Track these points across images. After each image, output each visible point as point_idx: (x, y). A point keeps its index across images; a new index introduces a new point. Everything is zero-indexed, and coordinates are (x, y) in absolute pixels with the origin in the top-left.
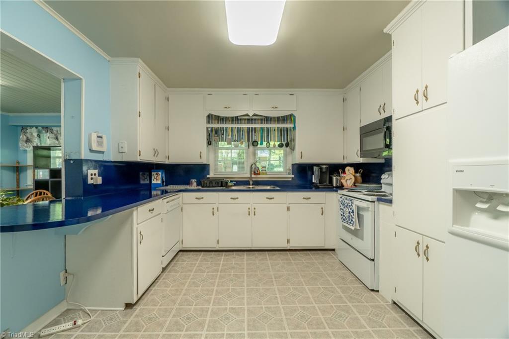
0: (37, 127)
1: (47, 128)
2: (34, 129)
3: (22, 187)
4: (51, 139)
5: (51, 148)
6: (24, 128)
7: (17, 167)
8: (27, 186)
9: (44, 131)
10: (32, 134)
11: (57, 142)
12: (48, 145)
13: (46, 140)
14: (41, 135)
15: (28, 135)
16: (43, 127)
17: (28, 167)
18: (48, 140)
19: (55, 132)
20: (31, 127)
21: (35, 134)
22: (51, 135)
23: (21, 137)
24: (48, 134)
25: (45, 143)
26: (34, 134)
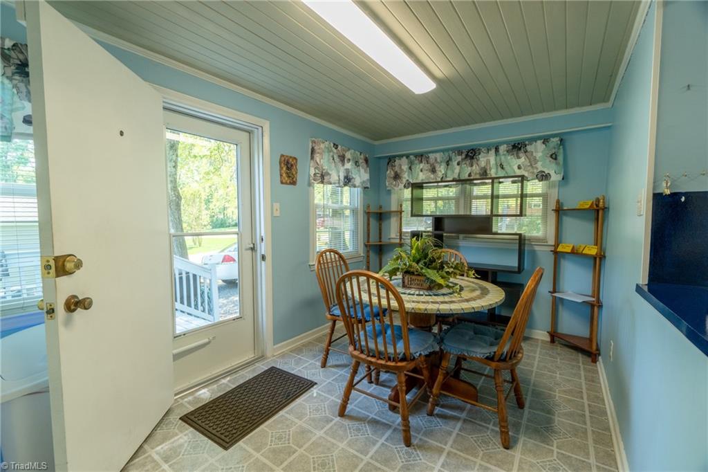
0: (407, 156)
1: (421, 157)
2: (404, 159)
3: (385, 240)
4: (425, 172)
5: (424, 185)
6: (391, 160)
7: (381, 214)
8: (390, 239)
9: (417, 162)
10: (401, 168)
11: (432, 176)
12: (420, 181)
13: (418, 175)
14: (413, 167)
15: (397, 169)
16: (416, 156)
17: (393, 214)
18: (421, 174)
19: (432, 161)
20: (401, 156)
21: (405, 167)
22: (427, 165)
23: (389, 172)
24: (422, 166)
25: (417, 179)
26: (403, 167)
